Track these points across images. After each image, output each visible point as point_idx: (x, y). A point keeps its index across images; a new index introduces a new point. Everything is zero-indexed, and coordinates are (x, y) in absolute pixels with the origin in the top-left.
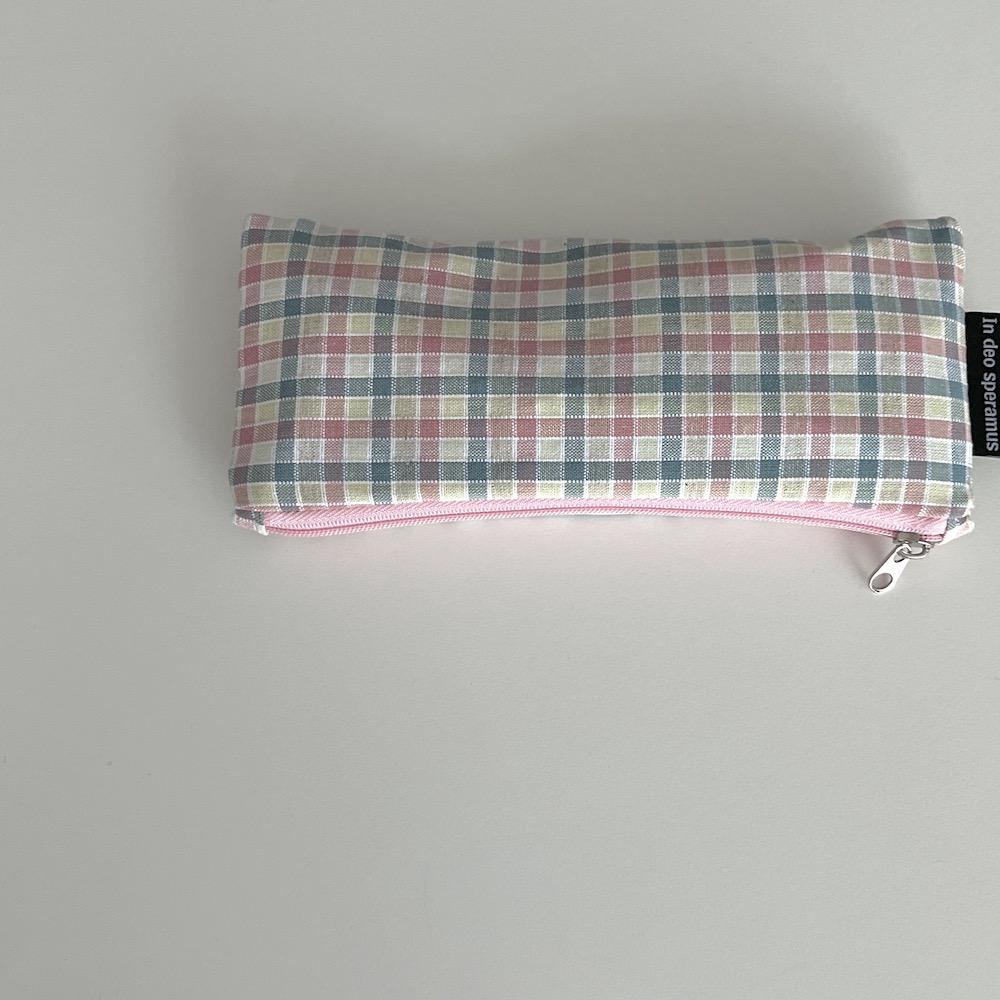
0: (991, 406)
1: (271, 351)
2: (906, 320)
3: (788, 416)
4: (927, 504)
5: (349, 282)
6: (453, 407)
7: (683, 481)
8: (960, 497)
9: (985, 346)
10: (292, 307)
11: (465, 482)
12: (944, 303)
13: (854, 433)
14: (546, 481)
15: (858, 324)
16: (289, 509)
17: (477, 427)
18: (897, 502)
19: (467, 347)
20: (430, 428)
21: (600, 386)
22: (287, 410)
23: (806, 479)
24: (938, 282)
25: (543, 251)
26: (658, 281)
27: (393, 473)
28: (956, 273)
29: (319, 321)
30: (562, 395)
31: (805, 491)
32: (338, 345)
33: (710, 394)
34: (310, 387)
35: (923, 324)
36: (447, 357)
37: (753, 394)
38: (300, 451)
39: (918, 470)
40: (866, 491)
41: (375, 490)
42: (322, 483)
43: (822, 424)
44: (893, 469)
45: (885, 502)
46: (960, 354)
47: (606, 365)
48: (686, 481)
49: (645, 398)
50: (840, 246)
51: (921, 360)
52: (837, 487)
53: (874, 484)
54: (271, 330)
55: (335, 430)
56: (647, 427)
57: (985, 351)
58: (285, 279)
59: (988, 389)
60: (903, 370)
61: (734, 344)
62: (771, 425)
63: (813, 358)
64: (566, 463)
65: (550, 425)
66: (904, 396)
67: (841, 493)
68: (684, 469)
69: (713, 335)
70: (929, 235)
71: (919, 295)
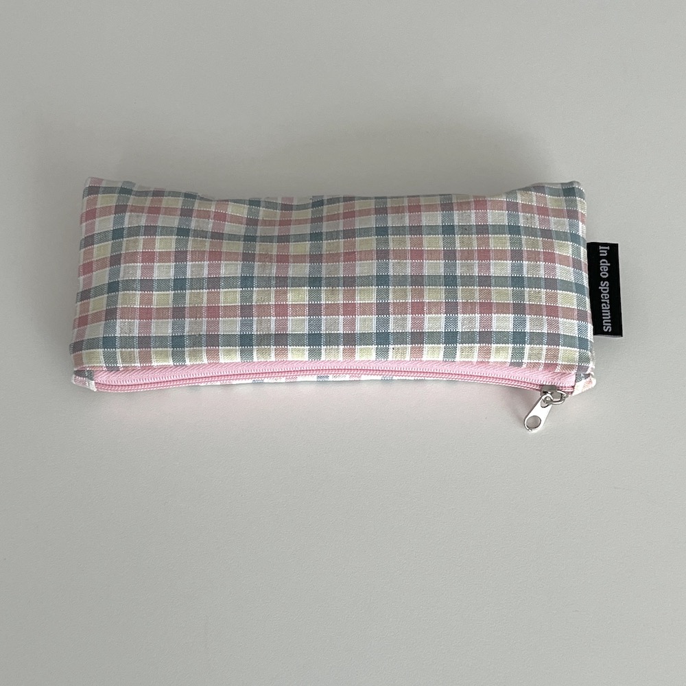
0: (606, 303)
1: (102, 264)
2: (544, 243)
3: (462, 302)
4: (561, 363)
5: (158, 217)
6: (230, 297)
7: (391, 347)
8: (584, 359)
9: (601, 264)
10: (118, 234)
11: (238, 348)
12: (571, 234)
13: (509, 313)
14: (295, 347)
15: (511, 243)
16: (113, 369)
17: (246, 311)
18: (540, 361)
19: (240, 257)
20: (213, 312)
21: (333, 282)
22: (112, 301)
23: (476, 345)
24: (566, 220)
25: (295, 203)
26: (373, 217)
27: (187, 342)
28: (580, 215)
29: (136, 242)
30: (306, 288)
31: (476, 354)
32: (149, 257)
33: (409, 288)
34: (129, 285)
35: (556, 245)
36: (226, 265)
37: (439, 287)
38: (120, 328)
39: (554, 339)
40: (518, 353)
41: (173, 354)
42: (135, 350)
43: (486, 308)
44: (537, 338)
45: (532, 361)
46: (583, 267)
47: (337, 270)
48: (393, 346)
49: (364, 290)
50: (499, 195)
51: (555, 268)
52: (498, 350)
53: (523, 348)
54: (102, 250)
55: (146, 314)
56: (365, 309)
57: (601, 268)
58: (113, 216)
59: (604, 292)
60: (542, 274)
61: (425, 256)
62: (451, 308)
63: (480, 266)
64: (309, 334)
65: (298, 309)
66: (543, 291)
67: (501, 354)
68: (391, 337)
69: (411, 250)
70: (562, 192)
71: (553, 228)
